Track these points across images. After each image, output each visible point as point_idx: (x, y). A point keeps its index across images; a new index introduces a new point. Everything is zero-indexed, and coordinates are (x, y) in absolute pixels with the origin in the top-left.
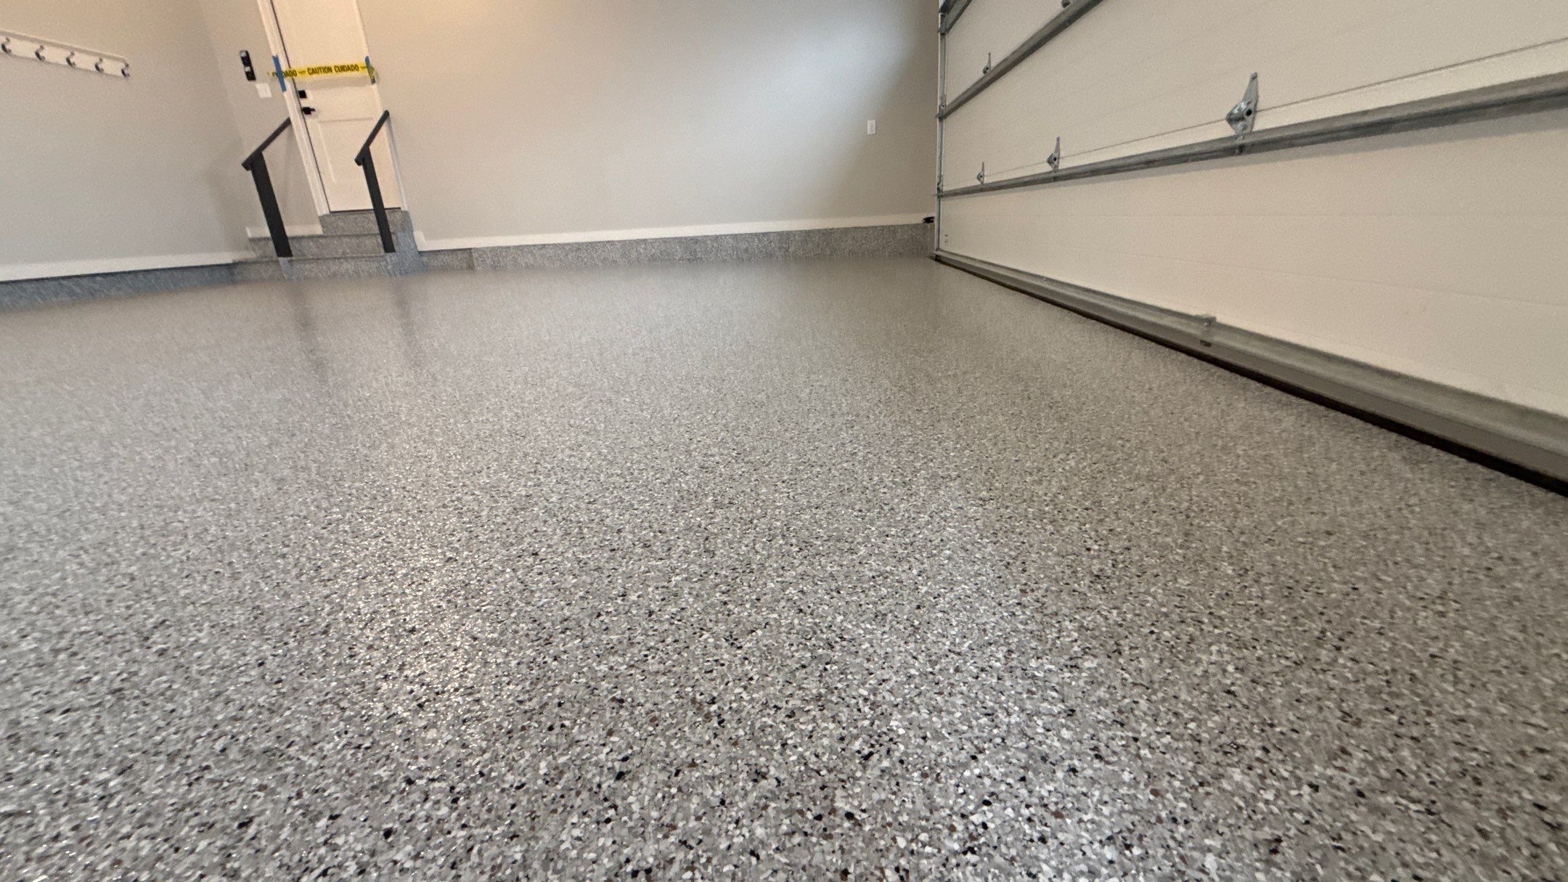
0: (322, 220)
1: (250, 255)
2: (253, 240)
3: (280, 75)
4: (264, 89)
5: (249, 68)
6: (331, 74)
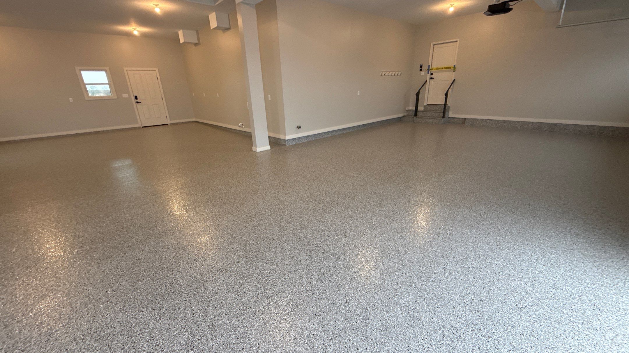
0: (425, 106)
2: (407, 111)
3: (429, 70)
4: (423, 73)
5: (421, 68)
6: (443, 70)
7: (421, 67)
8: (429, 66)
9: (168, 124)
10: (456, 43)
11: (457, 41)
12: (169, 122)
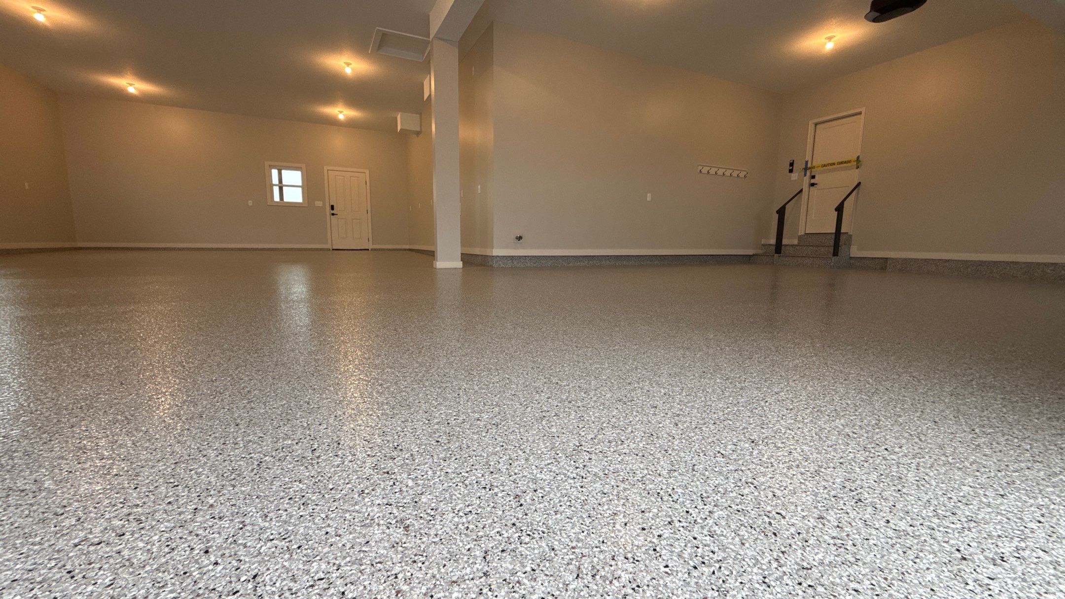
0: (800, 238)
1: (760, 252)
2: (764, 245)
3: (806, 169)
4: (794, 176)
5: (791, 168)
6: (834, 166)
7: (792, 164)
8: (807, 162)
9: (368, 250)
10: (858, 116)
11: (860, 113)
12: (371, 247)
